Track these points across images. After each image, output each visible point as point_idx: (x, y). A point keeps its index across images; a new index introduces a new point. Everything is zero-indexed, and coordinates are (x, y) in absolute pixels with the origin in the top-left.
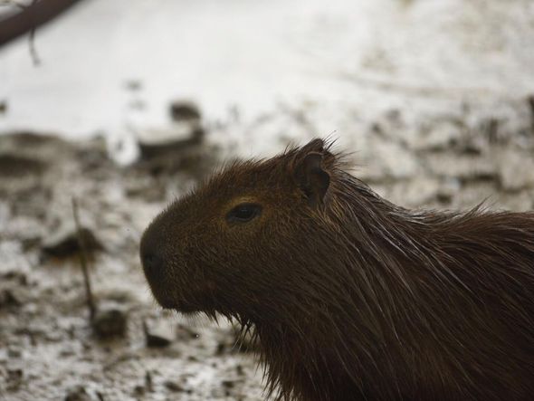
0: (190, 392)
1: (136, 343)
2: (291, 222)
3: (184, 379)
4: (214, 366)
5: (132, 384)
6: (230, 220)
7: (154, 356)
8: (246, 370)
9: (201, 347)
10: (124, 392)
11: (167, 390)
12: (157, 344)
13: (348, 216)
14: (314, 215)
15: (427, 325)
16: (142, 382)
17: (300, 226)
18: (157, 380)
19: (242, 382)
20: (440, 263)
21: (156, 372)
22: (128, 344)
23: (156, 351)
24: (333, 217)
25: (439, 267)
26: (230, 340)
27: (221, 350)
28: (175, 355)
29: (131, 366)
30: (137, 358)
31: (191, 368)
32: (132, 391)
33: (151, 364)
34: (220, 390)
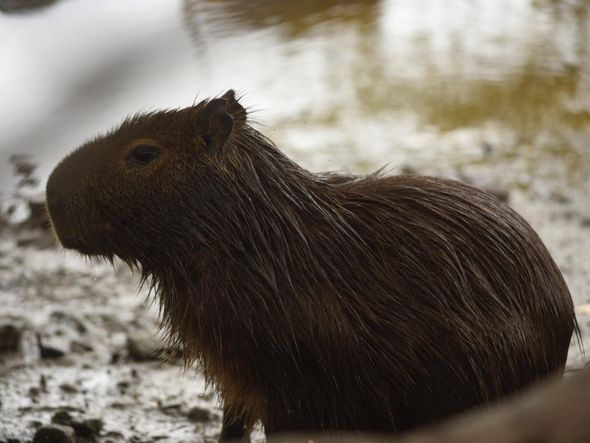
0: (84, 392)
1: (30, 353)
2: (187, 167)
3: (79, 382)
4: (109, 372)
5: (27, 387)
6: (130, 162)
7: (48, 365)
8: (140, 374)
9: (96, 358)
10: (18, 393)
11: (62, 392)
12: (50, 356)
13: (246, 167)
14: (211, 162)
15: (325, 276)
16: (36, 384)
17: (195, 172)
18: (50, 384)
19: (137, 383)
20: (340, 218)
21: (50, 377)
22: (22, 356)
23: (50, 361)
24: (230, 166)
25: (339, 221)
26: (124, 353)
27: (115, 359)
28: (70, 364)
29: (26, 373)
30: (32, 367)
32: (27, 393)
33: (46, 372)
34: (115, 390)
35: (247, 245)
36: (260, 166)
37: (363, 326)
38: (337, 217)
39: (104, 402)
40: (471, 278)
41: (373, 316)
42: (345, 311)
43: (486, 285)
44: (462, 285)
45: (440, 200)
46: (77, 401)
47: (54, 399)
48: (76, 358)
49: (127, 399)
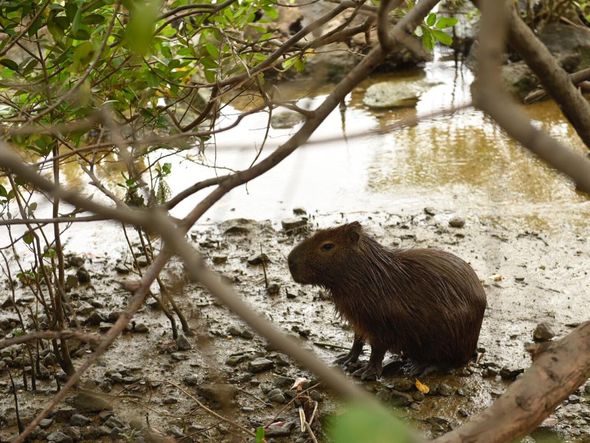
1: (283, 296)
6: (323, 250)
12: (291, 297)
13: (367, 249)
14: (354, 249)
16: (286, 311)
18: (291, 310)
24: (361, 249)
25: (400, 269)
26: (318, 296)
27: (315, 299)
28: (298, 301)
31: (304, 306)
33: (289, 305)
34: (315, 314)
35: (369, 280)
36: (372, 248)
37: (410, 311)
38: (399, 267)
39: (311, 320)
40: (449, 291)
41: (413, 306)
42: (402, 304)
43: (454, 293)
44: (446, 294)
45: (437, 259)
46: (300, 319)
47: (292, 318)
48: (300, 298)
49: (319, 319)
